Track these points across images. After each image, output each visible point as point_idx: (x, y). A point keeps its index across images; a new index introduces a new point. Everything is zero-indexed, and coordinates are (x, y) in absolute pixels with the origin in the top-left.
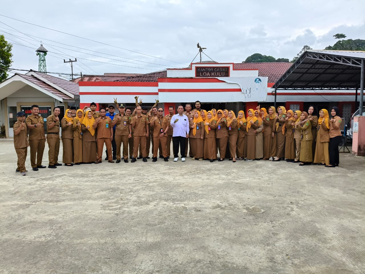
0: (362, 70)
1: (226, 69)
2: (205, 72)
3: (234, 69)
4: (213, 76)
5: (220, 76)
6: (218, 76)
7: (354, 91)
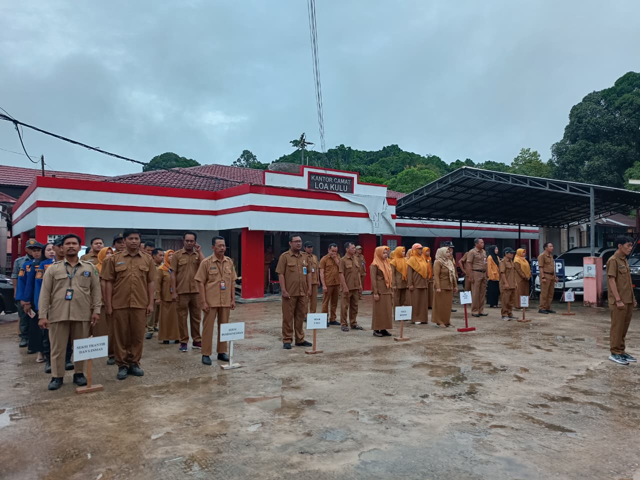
0: (592, 201)
1: (349, 181)
2: (321, 182)
3: (358, 183)
4: (332, 190)
5: (342, 192)
6: (339, 191)
7: (517, 227)
